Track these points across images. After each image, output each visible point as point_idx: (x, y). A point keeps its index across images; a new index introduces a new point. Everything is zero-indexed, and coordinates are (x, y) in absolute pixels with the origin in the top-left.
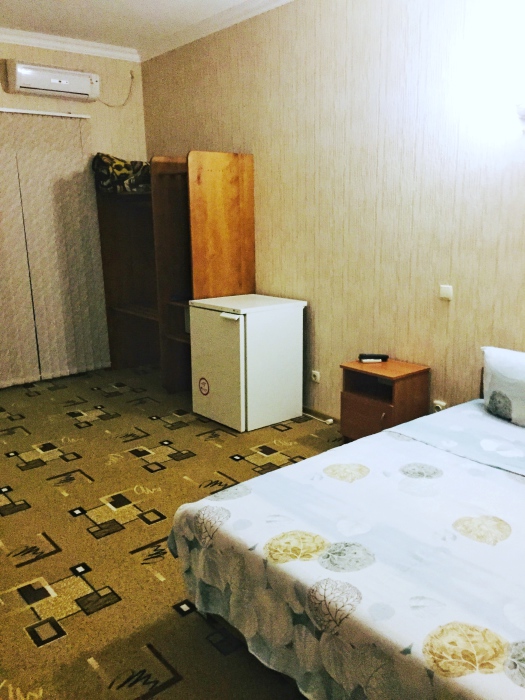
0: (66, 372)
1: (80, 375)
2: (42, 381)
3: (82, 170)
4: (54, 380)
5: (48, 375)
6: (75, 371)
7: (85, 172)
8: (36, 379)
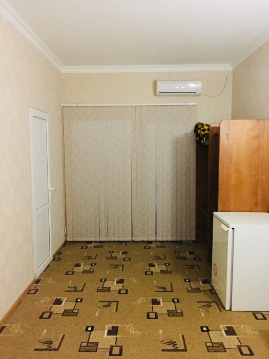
0: (169, 239)
1: (176, 242)
2: (156, 241)
3: (190, 132)
4: (162, 242)
5: (159, 239)
6: (174, 239)
7: (191, 133)
8: (153, 240)
